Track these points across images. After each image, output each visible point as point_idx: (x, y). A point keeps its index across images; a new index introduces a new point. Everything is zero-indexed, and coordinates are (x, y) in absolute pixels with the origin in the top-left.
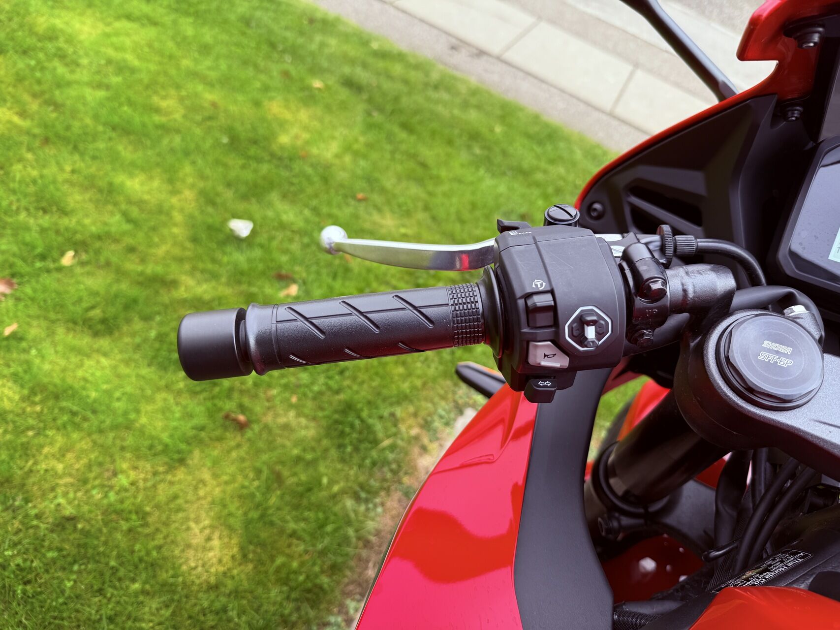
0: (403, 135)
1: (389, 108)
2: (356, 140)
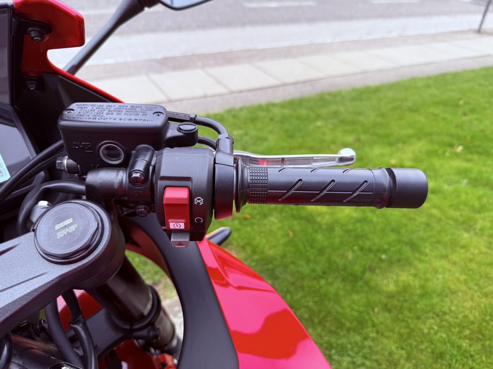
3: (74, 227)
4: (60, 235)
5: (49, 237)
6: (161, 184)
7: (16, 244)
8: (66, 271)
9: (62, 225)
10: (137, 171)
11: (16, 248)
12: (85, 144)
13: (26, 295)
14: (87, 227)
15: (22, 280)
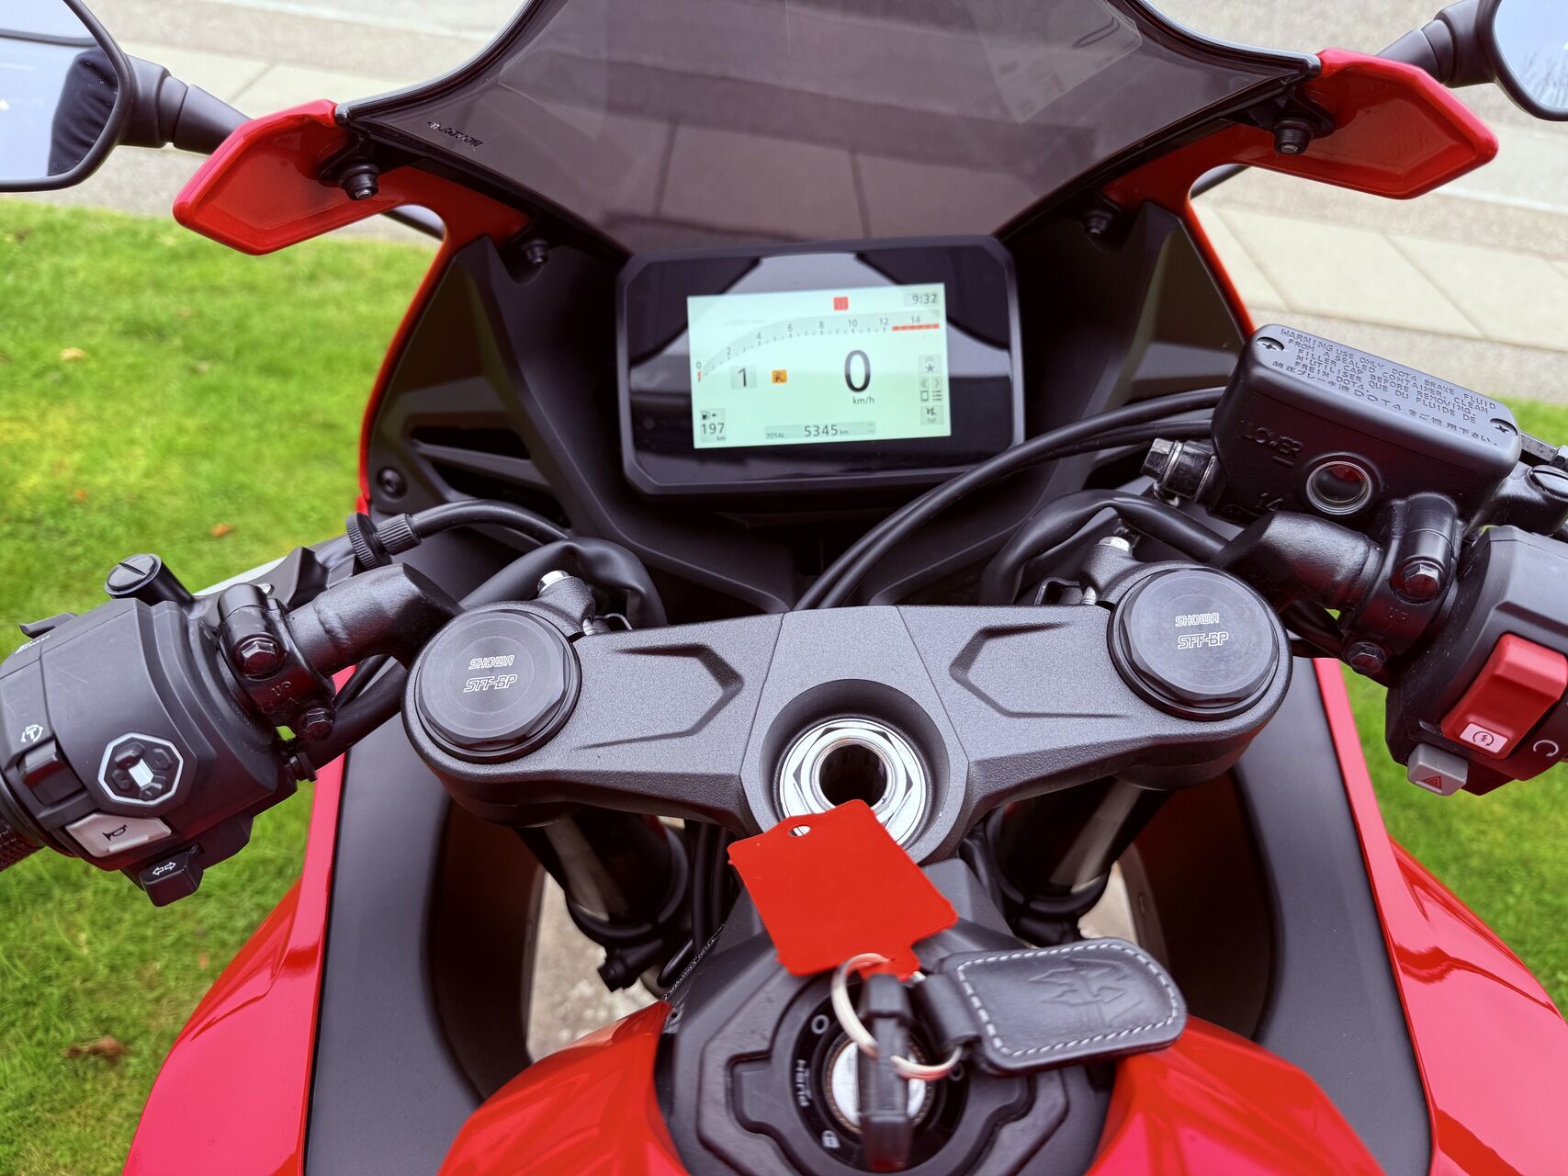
0: (272, 385)
1: (229, 346)
2: (181, 430)
3: (1221, 638)
4: (1186, 643)
5: (1159, 638)
6: (1496, 619)
7: (1063, 620)
8: (1172, 733)
9: (1192, 620)
10: (1430, 563)
11: (1062, 631)
12: (1286, 441)
13: (1080, 747)
14: (1254, 649)
15: (1069, 711)
